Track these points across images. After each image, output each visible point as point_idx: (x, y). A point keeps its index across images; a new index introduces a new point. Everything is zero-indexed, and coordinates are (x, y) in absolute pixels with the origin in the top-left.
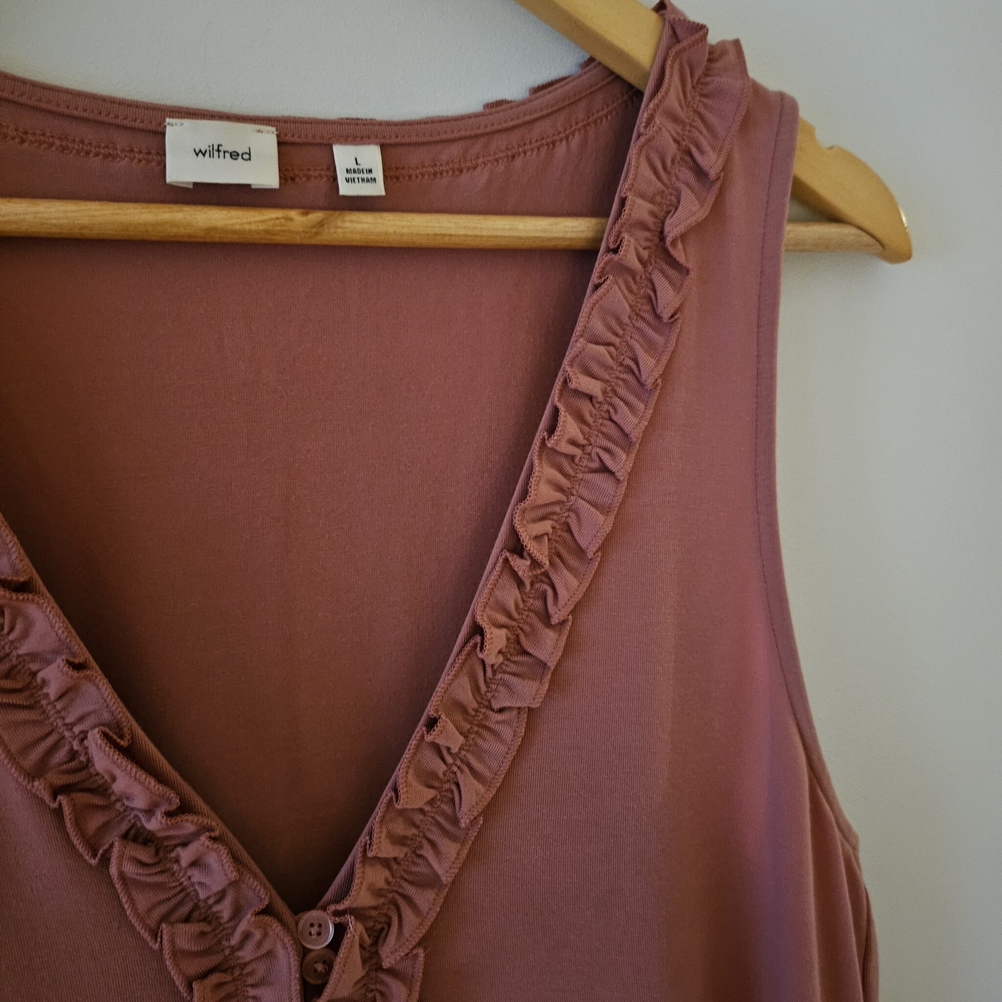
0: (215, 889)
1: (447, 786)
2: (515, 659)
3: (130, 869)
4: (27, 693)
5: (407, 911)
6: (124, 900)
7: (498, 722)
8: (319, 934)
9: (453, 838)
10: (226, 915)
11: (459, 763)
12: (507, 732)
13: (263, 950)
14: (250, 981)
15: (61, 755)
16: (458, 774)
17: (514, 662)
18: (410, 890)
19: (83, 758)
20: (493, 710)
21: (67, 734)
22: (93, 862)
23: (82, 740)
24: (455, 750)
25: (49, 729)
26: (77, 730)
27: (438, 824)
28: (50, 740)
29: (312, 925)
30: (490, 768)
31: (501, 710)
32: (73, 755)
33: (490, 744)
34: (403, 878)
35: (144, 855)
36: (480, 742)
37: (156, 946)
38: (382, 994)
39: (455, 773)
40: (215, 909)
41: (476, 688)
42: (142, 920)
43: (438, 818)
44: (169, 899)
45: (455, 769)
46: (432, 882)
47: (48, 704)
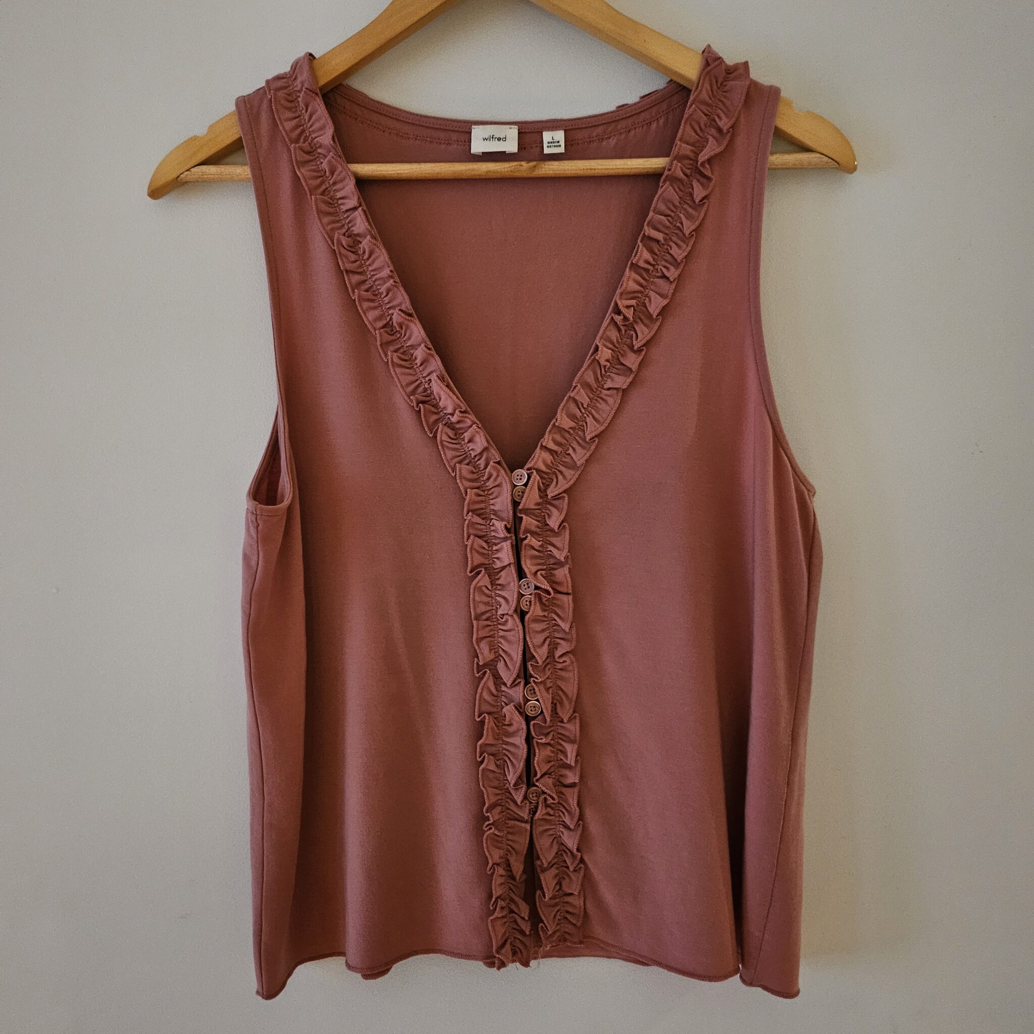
0: (479, 451)
1: (581, 423)
2: (617, 367)
3: (445, 438)
4: (409, 362)
5: (560, 477)
6: (442, 453)
7: (606, 395)
8: (521, 479)
9: (583, 447)
10: (482, 466)
11: (587, 413)
12: (610, 400)
13: (497, 483)
14: (491, 497)
15: (421, 389)
16: (587, 418)
17: (616, 368)
18: (562, 468)
19: (429, 392)
20: (604, 389)
21: (423, 381)
22: (431, 435)
23: (429, 384)
24: (585, 406)
25: (416, 378)
26: (427, 379)
27: (576, 440)
28: (417, 383)
29: (518, 475)
30: (603, 418)
31: (609, 389)
32: (425, 390)
33: (602, 406)
34: (559, 463)
35: (451, 433)
36: (598, 405)
37: (453, 475)
38: (548, 515)
39: (585, 418)
40: (478, 463)
41: (596, 379)
42: (449, 463)
43: (576, 438)
44: (459, 456)
45: (585, 415)
46: (573, 466)
47: (417, 367)
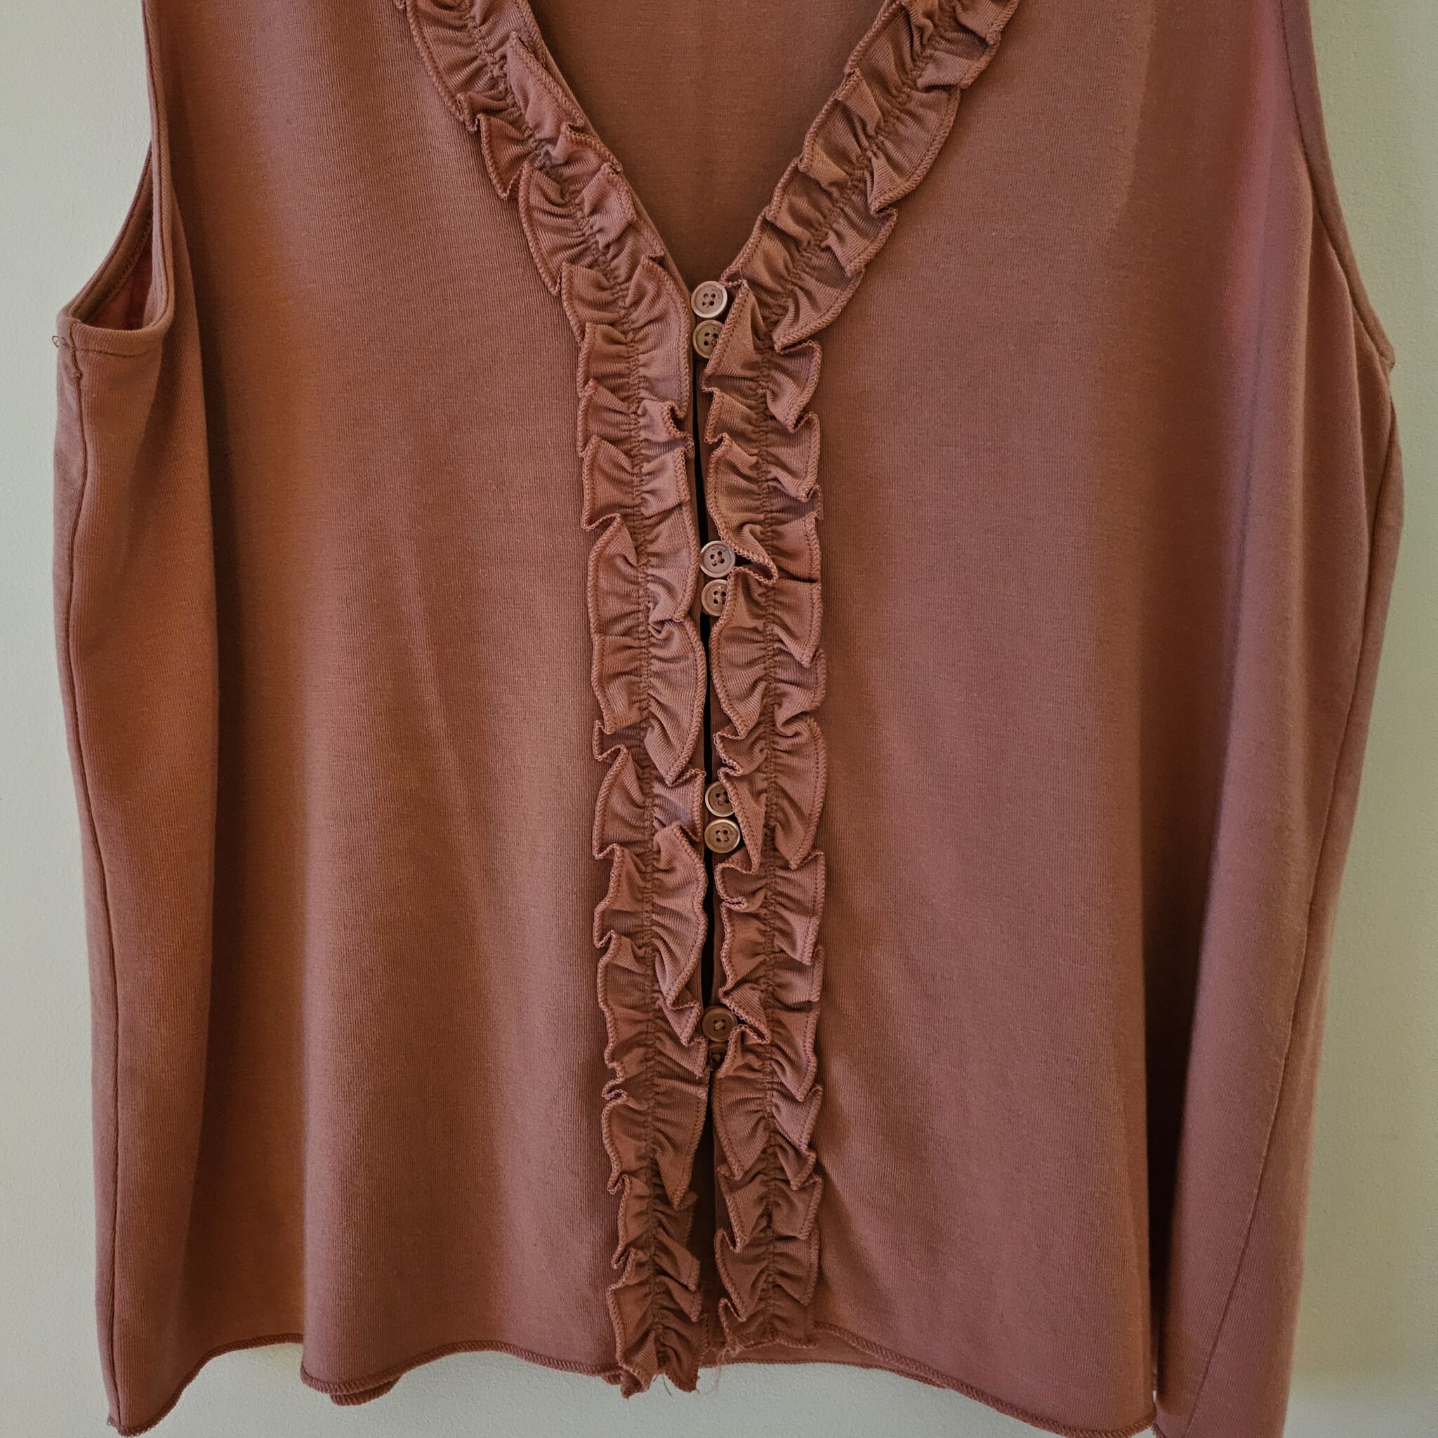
0: (613, 235)
1: (859, 173)
2: (949, 35)
3: (536, 199)
4: (454, 14)
5: (803, 300)
6: (530, 239)
7: (922, 105)
8: (712, 303)
9: (861, 233)
10: (623, 273)
11: (875, 148)
12: (931, 117)
13: (656, 312)
14: (642, 347)
15: (483, 81)
16: (874, 159)
17: (948, 40)
18: (811, 283)
19: (502, 87)
20: (917, 90)
21: (489, 59)
22: (505, 195)
23: (502, 68)
24: (871, 131)
25: (473, 53)
26: (497, 54)
27: (846, 216)
28: (475, 64)
29: (705, 295)
30: (910, 161)
31: (929, 89)
32: (494, 82)
33: (909, 129)
34: (804, 271)
35: (551, 189)
36: (901, 128)
37: (554, 292)
38: (773, 393)
39: (870, 160)
40: (613, 264)
41: (900, 64)
42: (545, 263)
43: (847, 209)
44: (571, 247)
45: (870, 154)
46: (835, 275)
47: (475, 27)
